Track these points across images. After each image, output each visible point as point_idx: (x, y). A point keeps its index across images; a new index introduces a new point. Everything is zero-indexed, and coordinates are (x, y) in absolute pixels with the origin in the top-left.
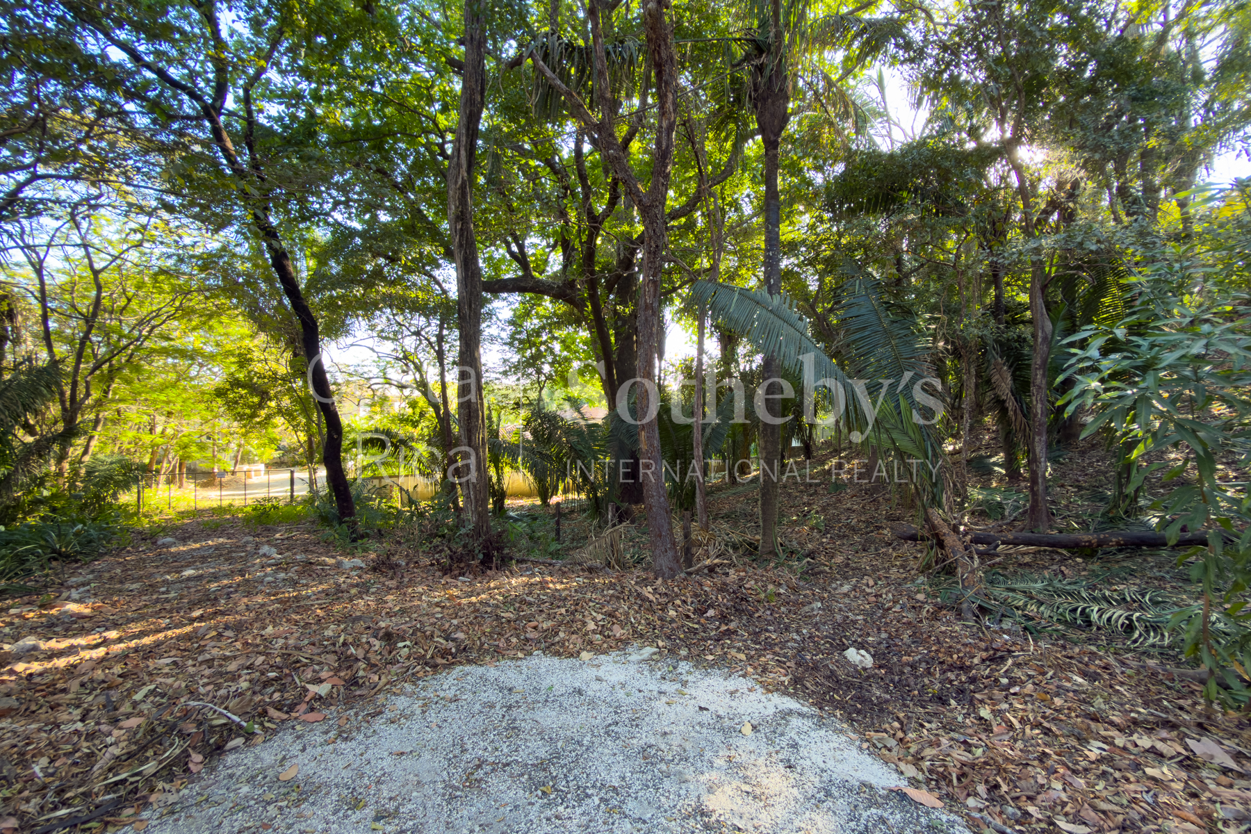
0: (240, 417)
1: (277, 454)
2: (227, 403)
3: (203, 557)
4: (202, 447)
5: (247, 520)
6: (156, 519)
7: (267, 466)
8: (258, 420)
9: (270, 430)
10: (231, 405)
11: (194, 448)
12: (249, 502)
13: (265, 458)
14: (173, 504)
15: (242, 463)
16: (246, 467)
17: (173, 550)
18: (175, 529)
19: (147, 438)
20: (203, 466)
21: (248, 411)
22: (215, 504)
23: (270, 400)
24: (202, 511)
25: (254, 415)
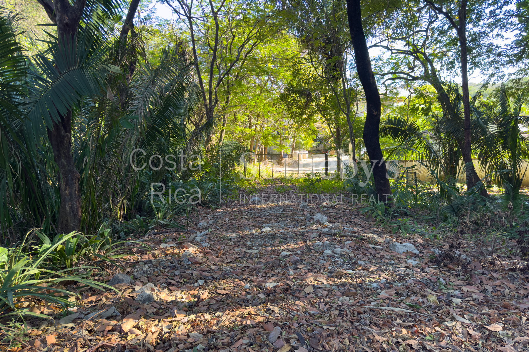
0: (294, 115)
1: (315, 144)
2: (286, 105)
3: (276, 216)
4: (274, 138)
5: (302, 189)
6: (252, 182)
7: (309, 152)
8: (304, 116)
9: (312, 124)
10: (289, 106)
11: (270, 138)
12: (301, 176)
13: (308, 146)
14: (262, 174)
15: (296, 150)
16: (298, 152)
17: (259, 206)
18: (261, 191)
19: (248, 131)
20: (276, 150)
21: (299, 110)
22: (282, 176)
23: (312, 101)
24: (276, 179)
25: (302, 114)
